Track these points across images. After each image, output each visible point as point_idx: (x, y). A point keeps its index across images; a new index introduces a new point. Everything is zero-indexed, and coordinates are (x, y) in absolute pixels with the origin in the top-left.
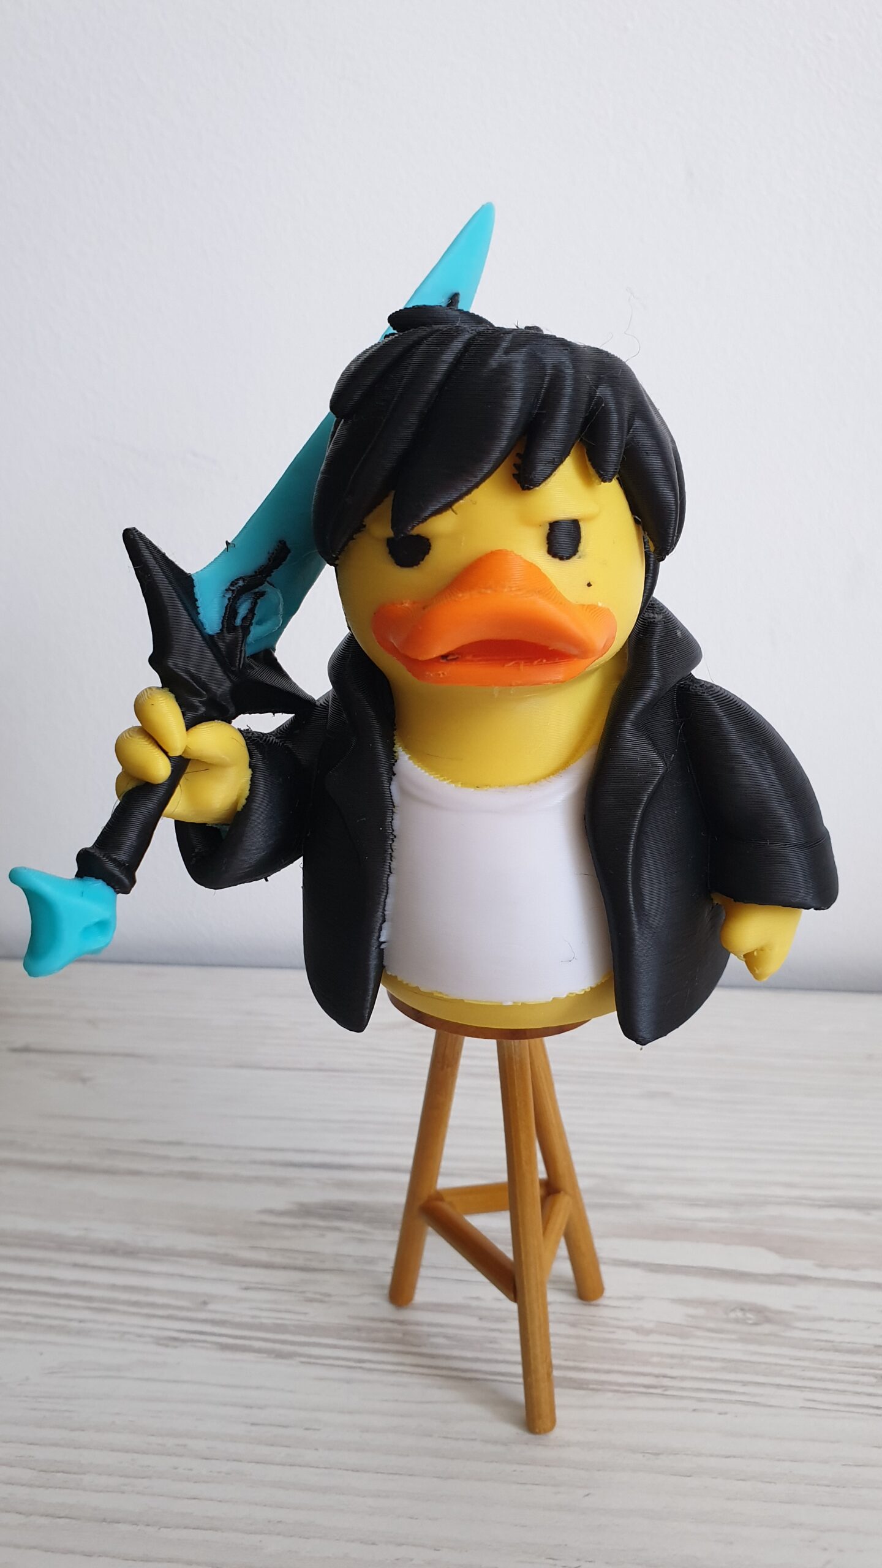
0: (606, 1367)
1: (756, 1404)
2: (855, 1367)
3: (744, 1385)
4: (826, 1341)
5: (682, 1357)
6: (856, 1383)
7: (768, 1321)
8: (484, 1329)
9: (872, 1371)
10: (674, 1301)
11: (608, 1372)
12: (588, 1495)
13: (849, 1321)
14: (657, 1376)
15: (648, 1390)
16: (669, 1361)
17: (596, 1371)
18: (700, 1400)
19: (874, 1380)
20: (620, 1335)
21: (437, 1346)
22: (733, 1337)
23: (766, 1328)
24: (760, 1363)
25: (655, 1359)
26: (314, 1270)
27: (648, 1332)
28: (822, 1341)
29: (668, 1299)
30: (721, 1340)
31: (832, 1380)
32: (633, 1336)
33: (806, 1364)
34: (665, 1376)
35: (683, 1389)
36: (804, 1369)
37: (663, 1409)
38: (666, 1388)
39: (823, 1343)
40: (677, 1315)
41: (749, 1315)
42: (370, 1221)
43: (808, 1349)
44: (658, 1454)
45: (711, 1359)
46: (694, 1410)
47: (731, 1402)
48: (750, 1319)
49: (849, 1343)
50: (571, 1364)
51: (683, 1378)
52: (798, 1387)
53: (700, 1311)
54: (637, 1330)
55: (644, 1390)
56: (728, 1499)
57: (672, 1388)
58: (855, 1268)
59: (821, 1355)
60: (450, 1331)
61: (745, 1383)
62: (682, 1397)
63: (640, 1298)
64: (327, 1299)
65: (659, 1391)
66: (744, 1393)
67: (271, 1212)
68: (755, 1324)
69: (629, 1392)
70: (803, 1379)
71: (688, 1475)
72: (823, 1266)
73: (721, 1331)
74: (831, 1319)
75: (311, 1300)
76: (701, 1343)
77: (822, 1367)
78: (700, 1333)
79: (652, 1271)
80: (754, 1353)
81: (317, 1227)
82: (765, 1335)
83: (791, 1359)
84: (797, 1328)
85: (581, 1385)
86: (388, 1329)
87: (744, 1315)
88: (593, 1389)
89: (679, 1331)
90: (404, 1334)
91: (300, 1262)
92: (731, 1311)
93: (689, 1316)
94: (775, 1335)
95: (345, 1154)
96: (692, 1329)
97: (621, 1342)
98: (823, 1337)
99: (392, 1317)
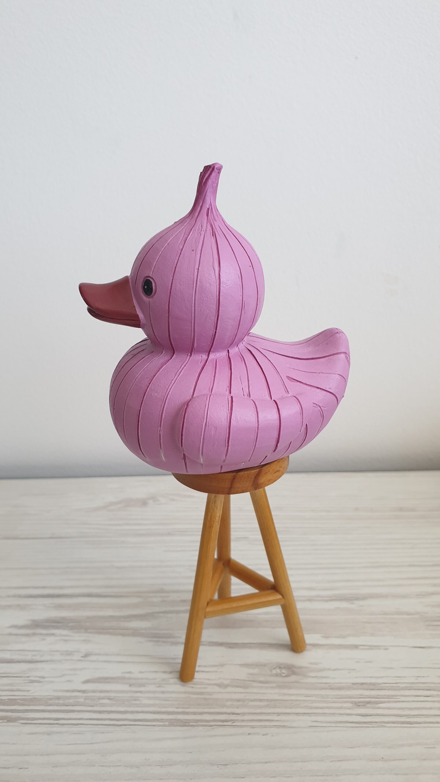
0: (200, 710)
1: (284, 727)
2: (341, 698)
3: (278, 715)
4: (326, 683)
5: (243, 700)
6: (341, 708)
7: (294, 673)
8: (132, 692)
9: (350, 700)
10: (242, 665)
11: (201, 713)
13: (339, 670)
14: (229, 714)
15: (223, 723)
16: (236, 703)
17: (194, 713)
18: (253, 727)
19: (350, 705)
20: (210, 689)
21: (103, 705)
22: (274, 685)
23: (293, 678)
24: (288, 700)
25: (229, 703)
26: (37, 662)
27: (226, 686)
28: (323, 683)
29: (239, 664)
30: (267, 688)
31: (328, 708)
32: (217, 689)
33: (314, 698)
34: (233, 714)
35: (243, 721)
37: (231, 735)
38: (233, 721)
39: (323, 685)
40: (243, 674)
41: (284, 671)
42: (72, 628)
43: (315, 689)
44: (226, 765)
45: (261, 700)
46: (249, 734)
47: (270, 727)
48: (284, 673)
49: (338, 683)
50: (180, 710)
51: (244, 714)
52: (308, 714)
53: (256, 671)
54: (219, 685)
55: (221, 723)
57: (237, 721)
58: (343, 637)
59: (323, 692)
60: (112, 695)
61: (279, 714)
62: (242, 726)
63: (222, 665)
64: (42, 680)
65: (229, 723)
66: (278, 721)
67: (15, 627)
68: (286, 676)
69: (213, 726)
70: (312, 708)
71: (243, 777)
72: (327, 637)
73: (267, 682)
74: (329, 669)
75: (33, 682)
76: (255, 690)
77: (323, 700)
78: (255, 684)
79: (230, 647)
80: (285, 694)
81: (41, 634)
82: (292, 682)
83: (305, 696)
84: (310, 677)
85: (185, 724)
86: (76, 696)
87: (281, 671)
88: (192, 726)
89: (242, 684)
90: (85, 699)
91: (29, 658)
92: (274, 669)
93: (250, 674)
94: (298, 682)
95: (61, 588)
96: (251, 682)
97: (211, 694)
98: (324, 681)
99: (79, 689)
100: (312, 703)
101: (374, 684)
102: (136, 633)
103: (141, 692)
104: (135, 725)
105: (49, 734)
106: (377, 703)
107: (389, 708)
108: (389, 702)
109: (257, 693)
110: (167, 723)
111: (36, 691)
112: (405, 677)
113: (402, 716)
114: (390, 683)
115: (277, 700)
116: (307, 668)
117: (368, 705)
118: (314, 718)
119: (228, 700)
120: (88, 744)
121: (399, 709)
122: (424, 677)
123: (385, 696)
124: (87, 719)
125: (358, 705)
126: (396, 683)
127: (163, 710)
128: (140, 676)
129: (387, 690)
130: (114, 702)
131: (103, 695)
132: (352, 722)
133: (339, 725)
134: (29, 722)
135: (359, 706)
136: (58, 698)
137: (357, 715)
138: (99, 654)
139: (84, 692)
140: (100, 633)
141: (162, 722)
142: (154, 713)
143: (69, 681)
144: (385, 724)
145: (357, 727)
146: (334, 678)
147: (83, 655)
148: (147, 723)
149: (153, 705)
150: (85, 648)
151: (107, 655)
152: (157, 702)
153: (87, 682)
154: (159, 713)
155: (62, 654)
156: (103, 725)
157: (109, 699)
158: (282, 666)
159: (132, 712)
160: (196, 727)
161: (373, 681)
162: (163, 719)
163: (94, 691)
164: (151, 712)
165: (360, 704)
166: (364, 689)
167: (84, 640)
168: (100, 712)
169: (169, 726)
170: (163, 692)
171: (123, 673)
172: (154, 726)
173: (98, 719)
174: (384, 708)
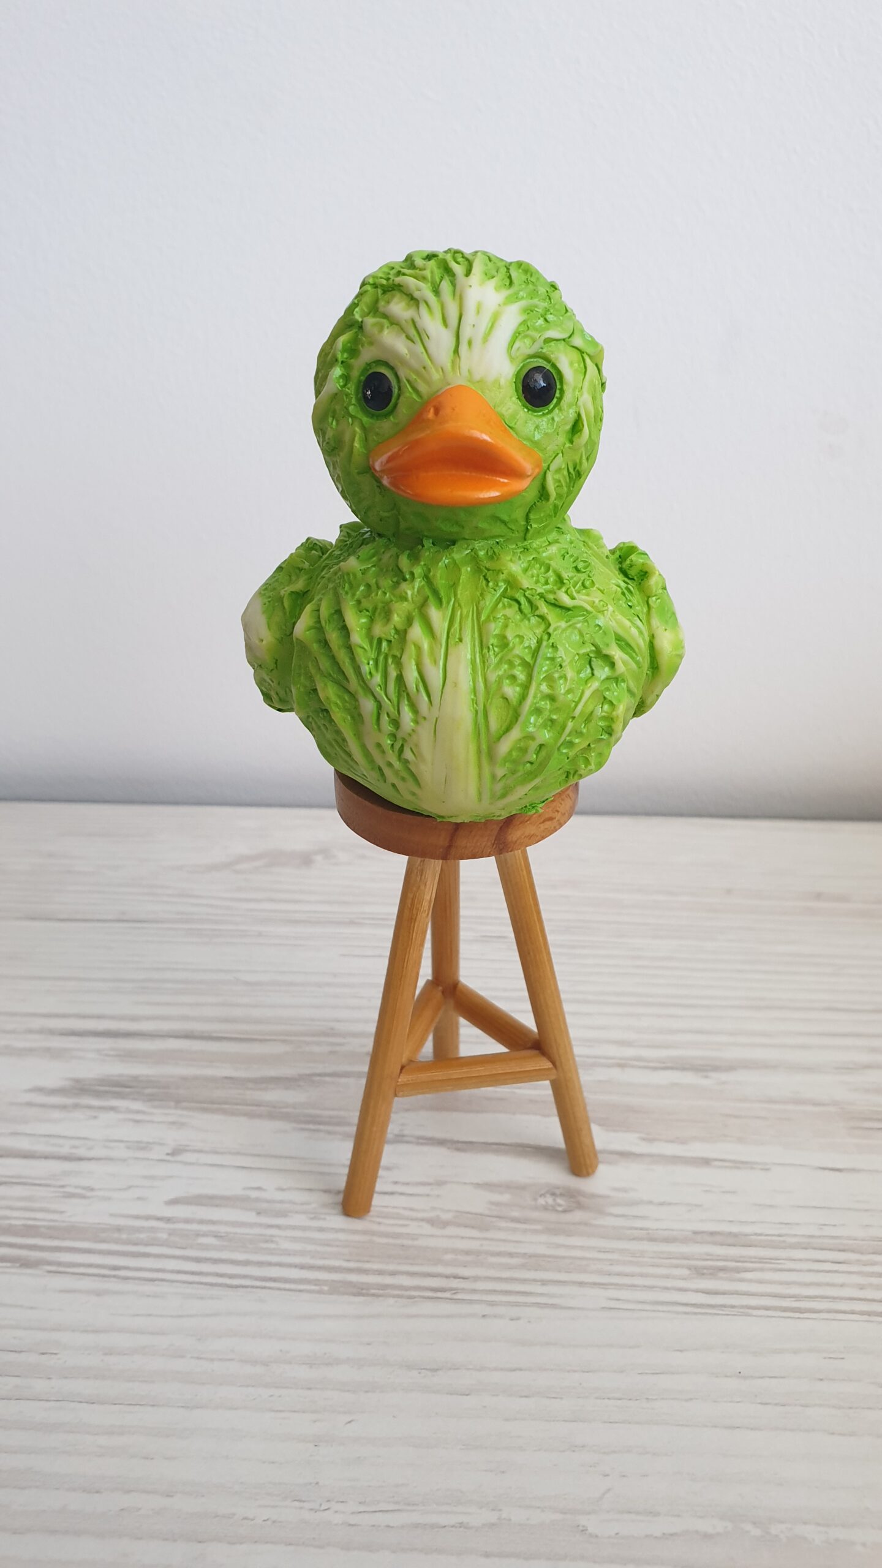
0: (391, 1267)
1: (553, 1306)
2: (667, 1258)
3: (543, 1284)
4: (641, 1229)
5: (478, 1253)
6: (667, 1277)
7: (580, 1206)
8: (260, 1225)
9: (685, 1262)
10: (478, 1185)
11: (393, 1274)
12: (350, 1422)
13: (670, 1204)
14: (447, 1277)
15: (435, 1294)
16: (462, 1258)
17: (380, 1273)
18: (492, 1304)
19: (686, 1272)
20: (413, 1228)
21: (206, 1247)
22: (538, 1227)
23: (578, 1216)
24: (564, 1258)
25: (449, 1257)
26: (81, 1159)
28: (636, 1229)
29: (472, 1183)
30: (525, 1231)
31: (642, 1275)
32: (427, 1229)
33: (615, 1256)
34: (456, 1277)
35: (474, 1291)
36: (612, 1262)
37: (448, 1316)
38: (455, 1290)
39: (637, 1231)
40: (479, 1202)
41: (560, 1201)
42: (151, 1098)
43: (619, 1238)
44: (435, 1370)
45: (511, 1255)
46: (484, 1316)
47: (526, 1305)
48: (560, 1205)
49: (665, 1230)
50: (352, 1265)
51: (476, 1279)
52: (602, 1284)
53: (506, 1197)
54: (432, 1222)
55: (430, 1294)
56: (507, 1420)
57: (463, 1290)
58: (683, 1142)
59: (633, 1246)
60: (223, 1229)
61: (544, 1282)
62: (471, 1302)
63: (440, 1183)
64: (89, 1194)
65: (447, 1295)
66: (542, 1295)
67: (40, 1090)
68: (565, 1211)
69: (413, 1297)
70: (609, 1275)
71: (467, 1393)
72: (650, 1140)
73: (526, 1221)
74: (650, 1203)
75: (71, 1196)
77: (634, 1259)
78: (503, 1224)
79: (458, 1150)
80: (558, 1246)
81: (90, 1107)
82: (574, 1224)
83: (599, 1251)
84: (611, 1215)
85: (361, 1291)
86: (152, 1228)
87: (554, 1200)
88: (373, 1295)
89: (478, 1222)
90: (170, 1234)
91: (65, 1150)
92: (541, 1196)
93: (492, 1203)
94: (586, 1224)
95: (134, 1019)
96: (494, 1219)
97: (414, 1237)
98: (639, 1224)
99: (159, 1214)
100: (611, 1265)
101: (735, 1235)
102: (275, 1113)
103: (278, 1227)
104: (265, 1288)
105: (98, 1293)
106: (738, 1270)
107: (761, 1282)
108: (762, 1270)
109: (504, 1241)
110: (326, 1288)
111: (77, 1213)
112: (797, 1224)
113: (785, 1297)
114: (767, 1235)
115: (545, 1256)
116: (608, 1197)
117: (721, 1274)
118: (613, 1293)
119: (446, 1251)
120: (172, 1316)
121: (781, 1283)
122: (835, 1225)
123: (755, 1258)
124: (172, 1272)
125: (700, 1272)
126: (779, 1236)
127: (320, 1262)
128: (279, 1196)
129: (761, 1246)
130: (225, 1243)
131: (204, 1228)
132: (686, 1305)
133: (660, 1308)
134: (60, 1269)
135: (703, 1274)
136: (119, 1229)
137: (697, 1291)
138: (200, 1151)
139: (168, 1220)
140: (205, 1110)
141: (316, 1285)
142: (302, 1267)
143: (139, 1199)
144: (750, 1311)
145: (696, 1314)
146: (657, 1220)
147: (169, 1151)
148: (287, 1286)
149: (302, 1253)
150: (173, 1137)
151: (215, 1152)
152: (310, 1247)
153: (174, 1202)
154: (311, 1267)
155: (128, 1148)
156: (202, 1283)
157: (215, 1236)
158: (558, 1192)
159: (260, 1264)
160: (380, 1298)
161: (735, 1229)
162: (318, 1280)
163: (187, 1221)
164: (296, 1266)
165: (705, 1271)
166: (715, 1243)
167: (173, 1123)
168: (198, 1260)
169: (331, 1293)
170: (321, 1230)
171: (245, 1189)
172: (300, 1291)
173: (193, 1273)
174: (750, 1281)
